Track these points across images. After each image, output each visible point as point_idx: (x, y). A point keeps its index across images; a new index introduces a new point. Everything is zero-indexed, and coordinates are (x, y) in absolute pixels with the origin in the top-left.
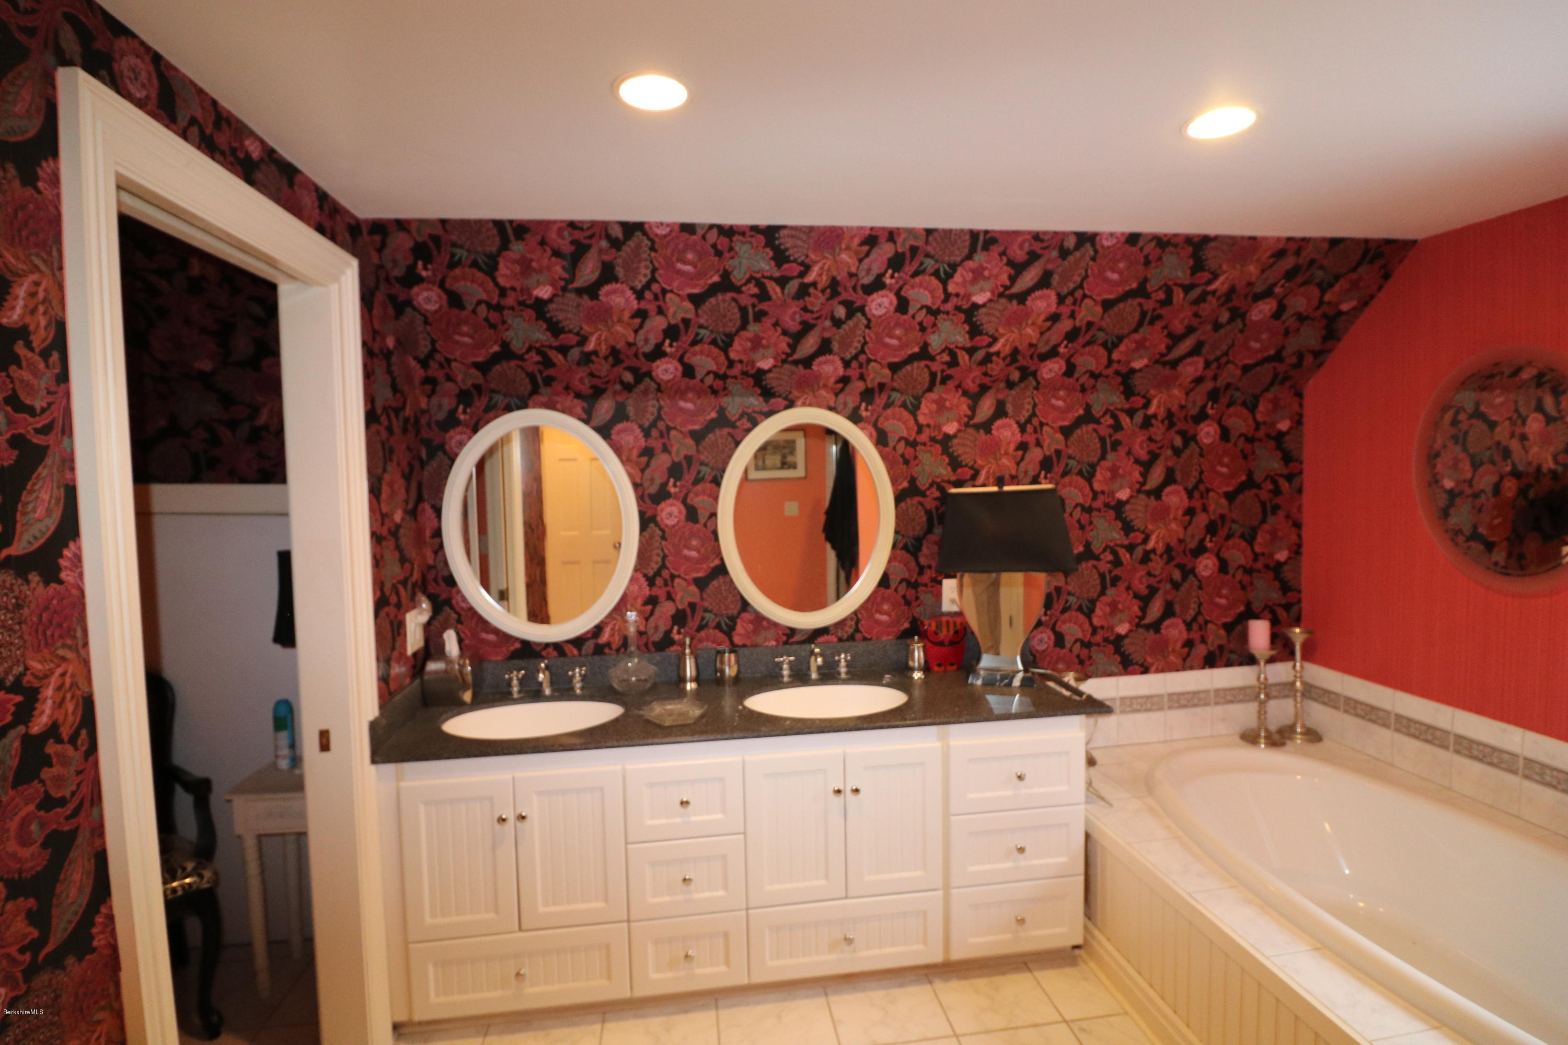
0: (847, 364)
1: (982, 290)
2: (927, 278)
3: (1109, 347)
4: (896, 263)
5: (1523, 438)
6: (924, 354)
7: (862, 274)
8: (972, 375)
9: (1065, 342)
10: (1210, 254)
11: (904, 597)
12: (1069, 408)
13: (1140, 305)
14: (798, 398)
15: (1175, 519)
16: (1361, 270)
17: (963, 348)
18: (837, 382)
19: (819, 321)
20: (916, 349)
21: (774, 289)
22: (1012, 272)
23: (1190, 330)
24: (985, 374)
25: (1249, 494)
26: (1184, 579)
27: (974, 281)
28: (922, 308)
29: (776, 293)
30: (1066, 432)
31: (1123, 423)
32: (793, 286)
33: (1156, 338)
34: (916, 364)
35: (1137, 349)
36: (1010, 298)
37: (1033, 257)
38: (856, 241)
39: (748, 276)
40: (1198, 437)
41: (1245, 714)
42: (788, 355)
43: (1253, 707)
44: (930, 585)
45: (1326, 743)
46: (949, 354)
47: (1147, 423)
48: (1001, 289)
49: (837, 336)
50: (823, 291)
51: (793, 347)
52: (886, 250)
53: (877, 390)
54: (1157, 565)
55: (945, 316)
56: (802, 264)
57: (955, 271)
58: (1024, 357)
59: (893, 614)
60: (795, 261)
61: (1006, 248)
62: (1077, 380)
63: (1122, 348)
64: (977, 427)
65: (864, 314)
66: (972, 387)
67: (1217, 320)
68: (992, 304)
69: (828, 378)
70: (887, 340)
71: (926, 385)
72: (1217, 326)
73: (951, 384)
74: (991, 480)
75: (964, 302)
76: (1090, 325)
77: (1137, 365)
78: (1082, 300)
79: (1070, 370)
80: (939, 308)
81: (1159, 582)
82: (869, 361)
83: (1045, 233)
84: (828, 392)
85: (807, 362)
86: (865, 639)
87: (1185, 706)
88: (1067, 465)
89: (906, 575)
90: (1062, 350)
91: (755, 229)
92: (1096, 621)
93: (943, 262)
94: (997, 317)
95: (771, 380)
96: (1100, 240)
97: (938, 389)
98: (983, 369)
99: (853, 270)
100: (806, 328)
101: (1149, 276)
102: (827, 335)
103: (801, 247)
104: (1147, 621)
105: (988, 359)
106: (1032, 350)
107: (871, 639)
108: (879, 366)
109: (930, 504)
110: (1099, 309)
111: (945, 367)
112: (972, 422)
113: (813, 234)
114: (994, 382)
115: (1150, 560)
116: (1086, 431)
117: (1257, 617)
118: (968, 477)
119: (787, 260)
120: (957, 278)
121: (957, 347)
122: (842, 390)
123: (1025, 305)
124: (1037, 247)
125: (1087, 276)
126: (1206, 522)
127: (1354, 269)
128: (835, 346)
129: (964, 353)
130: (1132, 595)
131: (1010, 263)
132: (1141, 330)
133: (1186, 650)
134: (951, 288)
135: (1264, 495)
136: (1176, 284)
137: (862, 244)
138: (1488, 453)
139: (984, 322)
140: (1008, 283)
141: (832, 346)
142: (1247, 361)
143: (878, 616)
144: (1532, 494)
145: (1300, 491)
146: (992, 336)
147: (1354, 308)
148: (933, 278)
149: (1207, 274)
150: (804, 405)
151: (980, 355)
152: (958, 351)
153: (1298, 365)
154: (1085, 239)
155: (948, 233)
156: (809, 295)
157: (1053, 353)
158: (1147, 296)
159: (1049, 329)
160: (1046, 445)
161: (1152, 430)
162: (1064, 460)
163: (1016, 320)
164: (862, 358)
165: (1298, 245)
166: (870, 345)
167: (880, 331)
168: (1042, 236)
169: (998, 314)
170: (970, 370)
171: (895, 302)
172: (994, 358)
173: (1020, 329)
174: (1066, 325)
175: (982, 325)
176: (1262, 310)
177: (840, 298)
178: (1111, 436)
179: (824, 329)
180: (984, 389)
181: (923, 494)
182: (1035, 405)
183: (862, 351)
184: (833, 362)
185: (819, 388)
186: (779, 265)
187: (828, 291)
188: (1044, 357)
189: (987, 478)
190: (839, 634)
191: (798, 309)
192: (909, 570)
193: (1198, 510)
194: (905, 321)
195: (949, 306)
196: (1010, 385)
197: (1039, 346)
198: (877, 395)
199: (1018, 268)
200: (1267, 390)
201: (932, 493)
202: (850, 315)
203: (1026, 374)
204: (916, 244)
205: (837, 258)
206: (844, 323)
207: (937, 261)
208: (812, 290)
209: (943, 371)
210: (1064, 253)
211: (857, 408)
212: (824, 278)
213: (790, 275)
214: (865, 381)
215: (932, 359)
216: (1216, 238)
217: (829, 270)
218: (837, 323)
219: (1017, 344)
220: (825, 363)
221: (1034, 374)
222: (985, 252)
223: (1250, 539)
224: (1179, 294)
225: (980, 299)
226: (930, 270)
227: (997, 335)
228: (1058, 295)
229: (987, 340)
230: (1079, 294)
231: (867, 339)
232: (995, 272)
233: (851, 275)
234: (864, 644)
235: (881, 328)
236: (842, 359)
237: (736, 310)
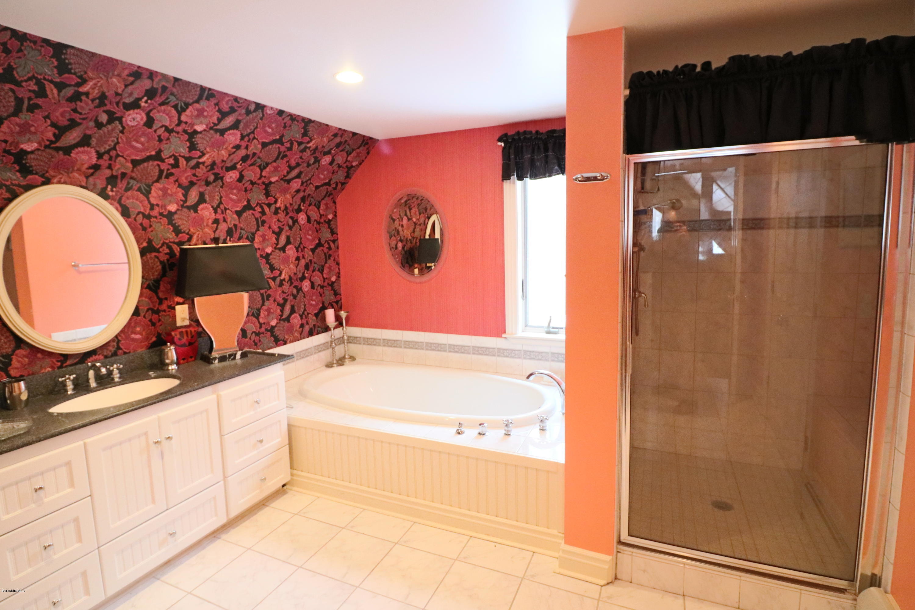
0: (100, 156)
1: (201, 123)
2: (169, 108)
3: (262, 168)
4: (151, 94)
5: (402, 226)
6: (158, 157)
7: (125, 95)
8: (186, 175)
9: (241, 162)
10: (310, 128)
11: (151, 320)
12: (239, 201)
13: (279, 148)
14: (54, 177)
15: (292, 262)
16: (361, 148)
17: (184, 157)
18: (90, 168)
19: (85, 122)
20: (153, 153)
21: (52, 91)
22: (220, 116)
23: (298, 165)
24: (194, 175)
25: (320, 249)
26: (298, 293)
27: (198, 116)
28: (162, 127)
29: (53, 94)
30: (239, 214)
31: (266, 211)
32: (69, 92)
33: (282, 165)
34: (151, 163)
35: (274, 171)
36: (216, 131)
37: (232, 110)
38: (126, 72)
39: (30, 75)
40: (299, 220)
41: (325, 355)
42: (52, 142)
43: (330, 350)
44: (167, 310)
45: (358, 360)
46: (174, 160)
47: (276, 212)
48: (212, 125)
49: (97, 134)
50: (93, 100)
51: (58, 137)
52: (146, 84)
53: (119, 177)
54: (286, 286)
55: (176, 135)
56: (81, 77)
57: (187, 108)
58: (218, 167)
59: (144, 333)
60: (75, 74)
61: (219, 102)
62: (244, 185)
63: (268, 169)
64: (189, 208)
65: (121, 123)
66: (184, 181)
67: (309, 162)
68: (205, 133)
69: (83, 164)
70: (134, 144)
71: (155, 178)
72: (309, 165)
73: (172, 179)
74: (200, 242)
75: (189, 128)
76: (254, 154)
77: (273, 180)
78: (253, 140)
79: (241, 179)
80: (173, 129)
81: (288, 296)
82: (118, 156)
83: (241, 99)
84: (80, 175)
85: (68, 150)
86: (125, 353)
87: (303, 357)
88: (240, 233)
89: (151, 306)
90: (238, 166)
91: (47, 42)
92: (261, 321)
93: (181, 101)
94: (207, 141)
95: (31, 161)
96: (266, 110)
97: (163, 180)
98: (194, 171)
99: (120, 91)
100: (73, 124)
101: (285, 134)
102: (88, 132)
103: (82, 65)
104: (284, 317)
105: (197, 165)
106: (223, 163)
107: (129, 353)
108: (124, 161)
109: (164, 258)
110: (260, 146)
111: (170, 167)
112: (185, 205)
113: (94, 59)
114: (198, 180)
115: (283, 285)
116: (248, 214)
117: (327, 309)
118: (186, 240)
119: (69, 72)
120: (188, 112)
121: (180, 156)
122: (92, 174)
123: (223, 136)
124: (235, 105)
125: (257, 127)
126: (305, 264)
127: (358, 148)
128: (94, 141)
129: (183, 160)
130: (276, 304)
131: (219, 111)
132: (277, 161)
133: (301, 329)
134: (183, 118)
135: (326, 250)
136: (295, 140)
137: (130, 75)
138: (393, 232)
139: (199, 142)
140: (216, 122)
141: (91, 141)
142: (317, 184)
143: (133, 336)
144: (405, 249)
145: (338, 248)
146: (202, 152)
147: (357, 165)
148: (173, 109)
149: (308, 138)
150: (59, 182)
151: (193, 163)
152: (180, 158)
153: (335, 189)
154: (260, 107)
155: (188, 83)
156: (81, 101)
157: (233, 168)
158: (282, 144)
159: (234, 153)
160: (229, 221)
161: (279, 215)
162: (239, 230)
163: (218, 145)
164: (113, 153)
165: (341, 132)
166: (121, 145)
167: (130, 136)
168: (239, 100)
169: (208, 139)
170: (185, 171)
171: (145, 119)
172: (201, 166)
173: (218, 151)
174: (242, 152)
175: (197, 144)
176: (327, 159)
177: (105, 108)
178: (261, 218)
179: (87, 128)
180: (192, 184)
181: (158, 251)
182: (221, 197)
183: (114, 148)
184: (90, 152)
185: (73, 171)
186: (60, 74)
187: (97, 101)
188: (228, 169)
189: (198, 240)
190: (105, 354)
191: (69, 109)
192: (152, 302)
193: (301, 258)
194: (149, 133)
195: (180, 129)
196: (208, 183)
197: (227, 162)
198: (119, 181)
199: (224, 115)
200: (323, 199)
201: (163, 250)
202: (110, 121)
203: (218, 177)
204: (166, 85)
205: (109, 80)
206: (105, 126)
207: (177, 99)
208: (84, 98)
209: (168, 170)
210: (248, 112)
211: (104, 189)
212: (96, 91)
213: (68, 83)
214: (112, 170)
215: (163, 161)
216: (314, 121)
217: (101, 86)
218: (99, 125)
219: (215, 159)
220: (83, 152)
221: (222, 178)
222: (207, 101)
223: (321, 271)
224: (295, 145)
225: (199, 128)
226: (172, 104)
227: (205, 151)
228: (242, 134)
229: (199, 154)
230: (252, 136)
231: (120, 140)
232: (210, 114)
233: (117, 94)
234: (126, 356)
235: (132, 134)
236: (97, 152)
237: (12, 99)
